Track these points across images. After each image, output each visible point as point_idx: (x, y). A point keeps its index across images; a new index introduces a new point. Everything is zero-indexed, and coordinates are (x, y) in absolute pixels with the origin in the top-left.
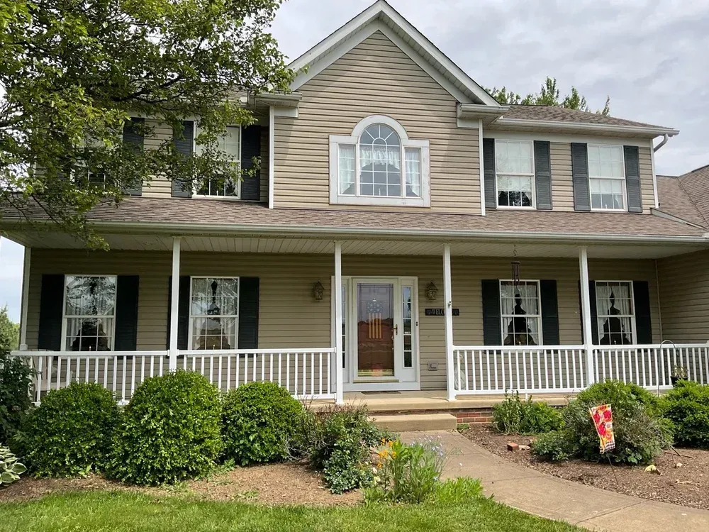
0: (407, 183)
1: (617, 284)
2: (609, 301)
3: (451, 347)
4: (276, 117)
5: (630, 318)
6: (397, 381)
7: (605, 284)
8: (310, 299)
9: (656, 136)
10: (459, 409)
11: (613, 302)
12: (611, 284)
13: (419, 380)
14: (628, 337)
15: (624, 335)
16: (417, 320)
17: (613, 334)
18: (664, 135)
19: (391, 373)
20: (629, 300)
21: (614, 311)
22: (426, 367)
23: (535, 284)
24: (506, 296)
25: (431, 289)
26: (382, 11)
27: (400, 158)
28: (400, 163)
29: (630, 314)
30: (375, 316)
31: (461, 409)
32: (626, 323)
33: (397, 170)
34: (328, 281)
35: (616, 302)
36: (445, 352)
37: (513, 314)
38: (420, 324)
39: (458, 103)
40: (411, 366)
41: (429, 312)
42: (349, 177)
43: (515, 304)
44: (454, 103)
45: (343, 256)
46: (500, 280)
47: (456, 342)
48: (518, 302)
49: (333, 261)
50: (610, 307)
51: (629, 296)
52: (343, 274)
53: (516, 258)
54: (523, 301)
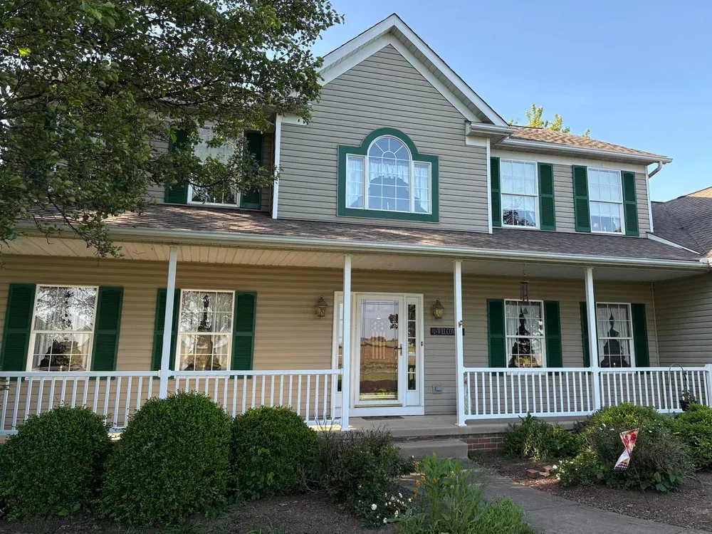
0: (416, 198)
1: (616, 306)
2: (609, 324)
3: (461, 369)
4: (282, 124)
5: (628, 340)
6: (400, 406)
7: (605, 305)
8: (311, 316)
9: (650, 162)
10: (469, 435)
11: (612, 323)
12: (611, 306)
13: (423, 405)
14: (627, 359)
15: (623, 357)
16: (423, 340)
17: (613, 356)
18: (658, 162)
19: (393, 396)
20: (628, 322)
21: (613, 333)
22: (431, 390)
23: (539, 304)
24: (510, 316)
25: (439, 307)
26: (394, 26)
27: (409, 172)
28: (409, 177)
29: (629, 336)
30: (379, 334)
31: (471, 435)
32: (624, 345)
33: (405, 184)
34: (331, 297)
35: (615, 325)
36: (455, 374)
37: (517, 334)
38: (425, 344)
39: (467, 121)
40: (414, 389)
41: (434, 332)
42: (357, 189)
43: (519, 325)
44: (463, 121)
45: (353, 271)
46: (505, 300)
47: (466, 364)
48: (523, 322)
49: (342, 276)
50: (609, 329)
51: (627, 318)
52: (352, 290)
53: (525, 278)
54: (527, 322)
